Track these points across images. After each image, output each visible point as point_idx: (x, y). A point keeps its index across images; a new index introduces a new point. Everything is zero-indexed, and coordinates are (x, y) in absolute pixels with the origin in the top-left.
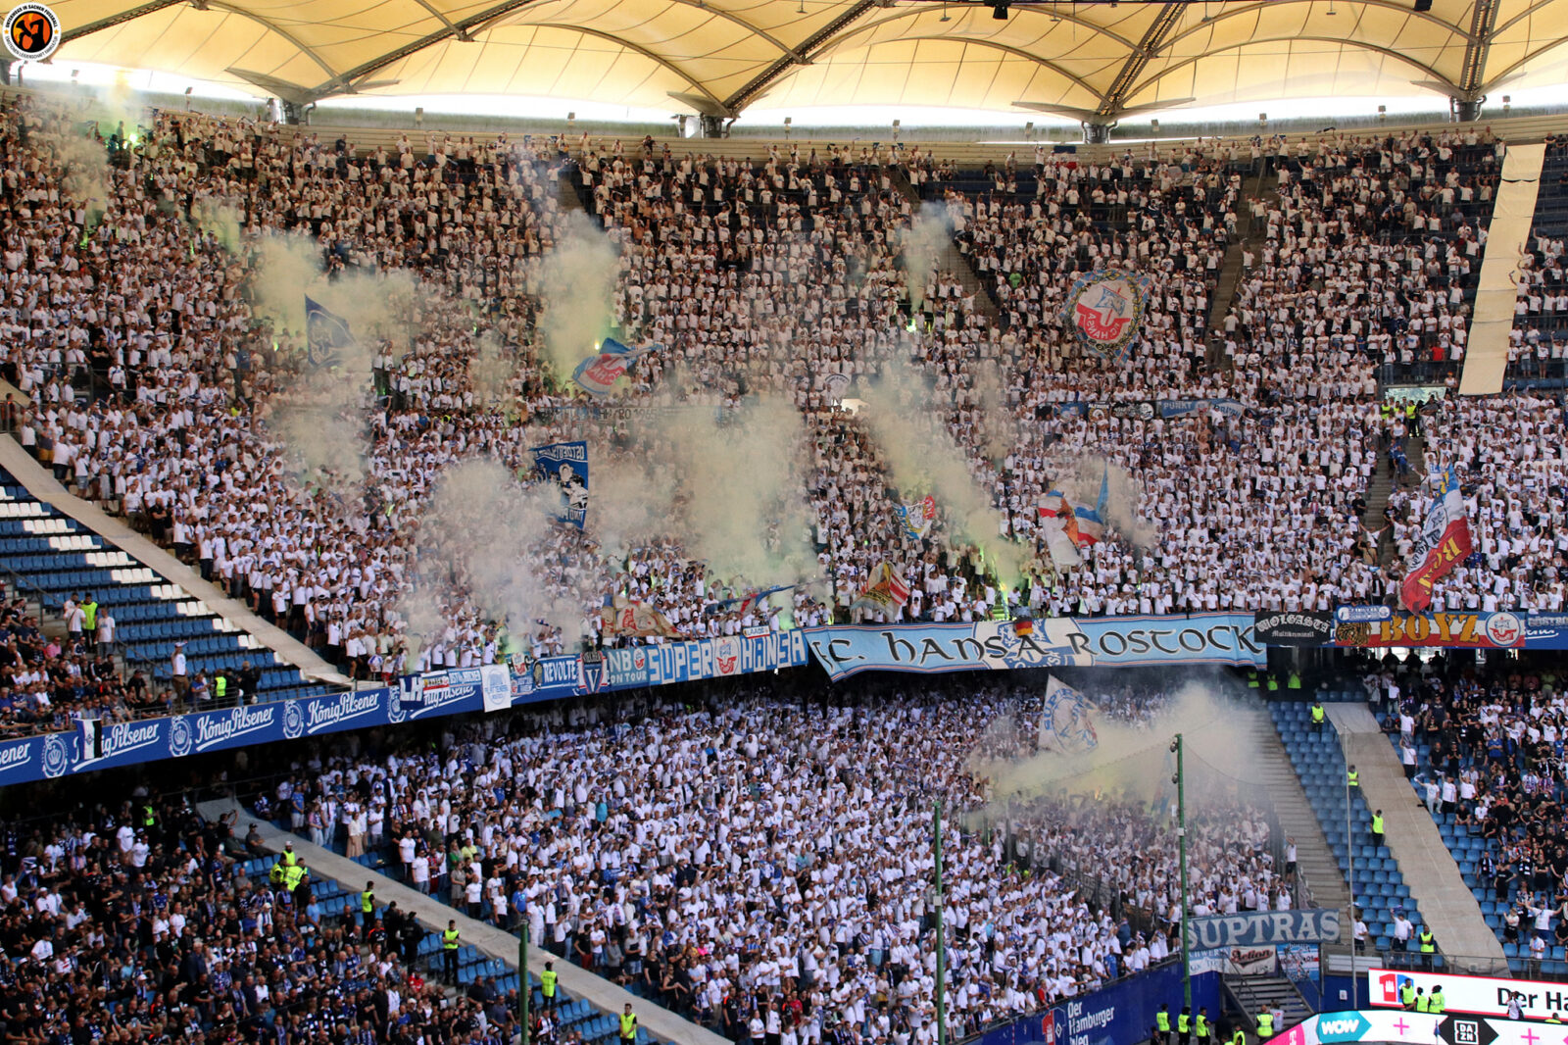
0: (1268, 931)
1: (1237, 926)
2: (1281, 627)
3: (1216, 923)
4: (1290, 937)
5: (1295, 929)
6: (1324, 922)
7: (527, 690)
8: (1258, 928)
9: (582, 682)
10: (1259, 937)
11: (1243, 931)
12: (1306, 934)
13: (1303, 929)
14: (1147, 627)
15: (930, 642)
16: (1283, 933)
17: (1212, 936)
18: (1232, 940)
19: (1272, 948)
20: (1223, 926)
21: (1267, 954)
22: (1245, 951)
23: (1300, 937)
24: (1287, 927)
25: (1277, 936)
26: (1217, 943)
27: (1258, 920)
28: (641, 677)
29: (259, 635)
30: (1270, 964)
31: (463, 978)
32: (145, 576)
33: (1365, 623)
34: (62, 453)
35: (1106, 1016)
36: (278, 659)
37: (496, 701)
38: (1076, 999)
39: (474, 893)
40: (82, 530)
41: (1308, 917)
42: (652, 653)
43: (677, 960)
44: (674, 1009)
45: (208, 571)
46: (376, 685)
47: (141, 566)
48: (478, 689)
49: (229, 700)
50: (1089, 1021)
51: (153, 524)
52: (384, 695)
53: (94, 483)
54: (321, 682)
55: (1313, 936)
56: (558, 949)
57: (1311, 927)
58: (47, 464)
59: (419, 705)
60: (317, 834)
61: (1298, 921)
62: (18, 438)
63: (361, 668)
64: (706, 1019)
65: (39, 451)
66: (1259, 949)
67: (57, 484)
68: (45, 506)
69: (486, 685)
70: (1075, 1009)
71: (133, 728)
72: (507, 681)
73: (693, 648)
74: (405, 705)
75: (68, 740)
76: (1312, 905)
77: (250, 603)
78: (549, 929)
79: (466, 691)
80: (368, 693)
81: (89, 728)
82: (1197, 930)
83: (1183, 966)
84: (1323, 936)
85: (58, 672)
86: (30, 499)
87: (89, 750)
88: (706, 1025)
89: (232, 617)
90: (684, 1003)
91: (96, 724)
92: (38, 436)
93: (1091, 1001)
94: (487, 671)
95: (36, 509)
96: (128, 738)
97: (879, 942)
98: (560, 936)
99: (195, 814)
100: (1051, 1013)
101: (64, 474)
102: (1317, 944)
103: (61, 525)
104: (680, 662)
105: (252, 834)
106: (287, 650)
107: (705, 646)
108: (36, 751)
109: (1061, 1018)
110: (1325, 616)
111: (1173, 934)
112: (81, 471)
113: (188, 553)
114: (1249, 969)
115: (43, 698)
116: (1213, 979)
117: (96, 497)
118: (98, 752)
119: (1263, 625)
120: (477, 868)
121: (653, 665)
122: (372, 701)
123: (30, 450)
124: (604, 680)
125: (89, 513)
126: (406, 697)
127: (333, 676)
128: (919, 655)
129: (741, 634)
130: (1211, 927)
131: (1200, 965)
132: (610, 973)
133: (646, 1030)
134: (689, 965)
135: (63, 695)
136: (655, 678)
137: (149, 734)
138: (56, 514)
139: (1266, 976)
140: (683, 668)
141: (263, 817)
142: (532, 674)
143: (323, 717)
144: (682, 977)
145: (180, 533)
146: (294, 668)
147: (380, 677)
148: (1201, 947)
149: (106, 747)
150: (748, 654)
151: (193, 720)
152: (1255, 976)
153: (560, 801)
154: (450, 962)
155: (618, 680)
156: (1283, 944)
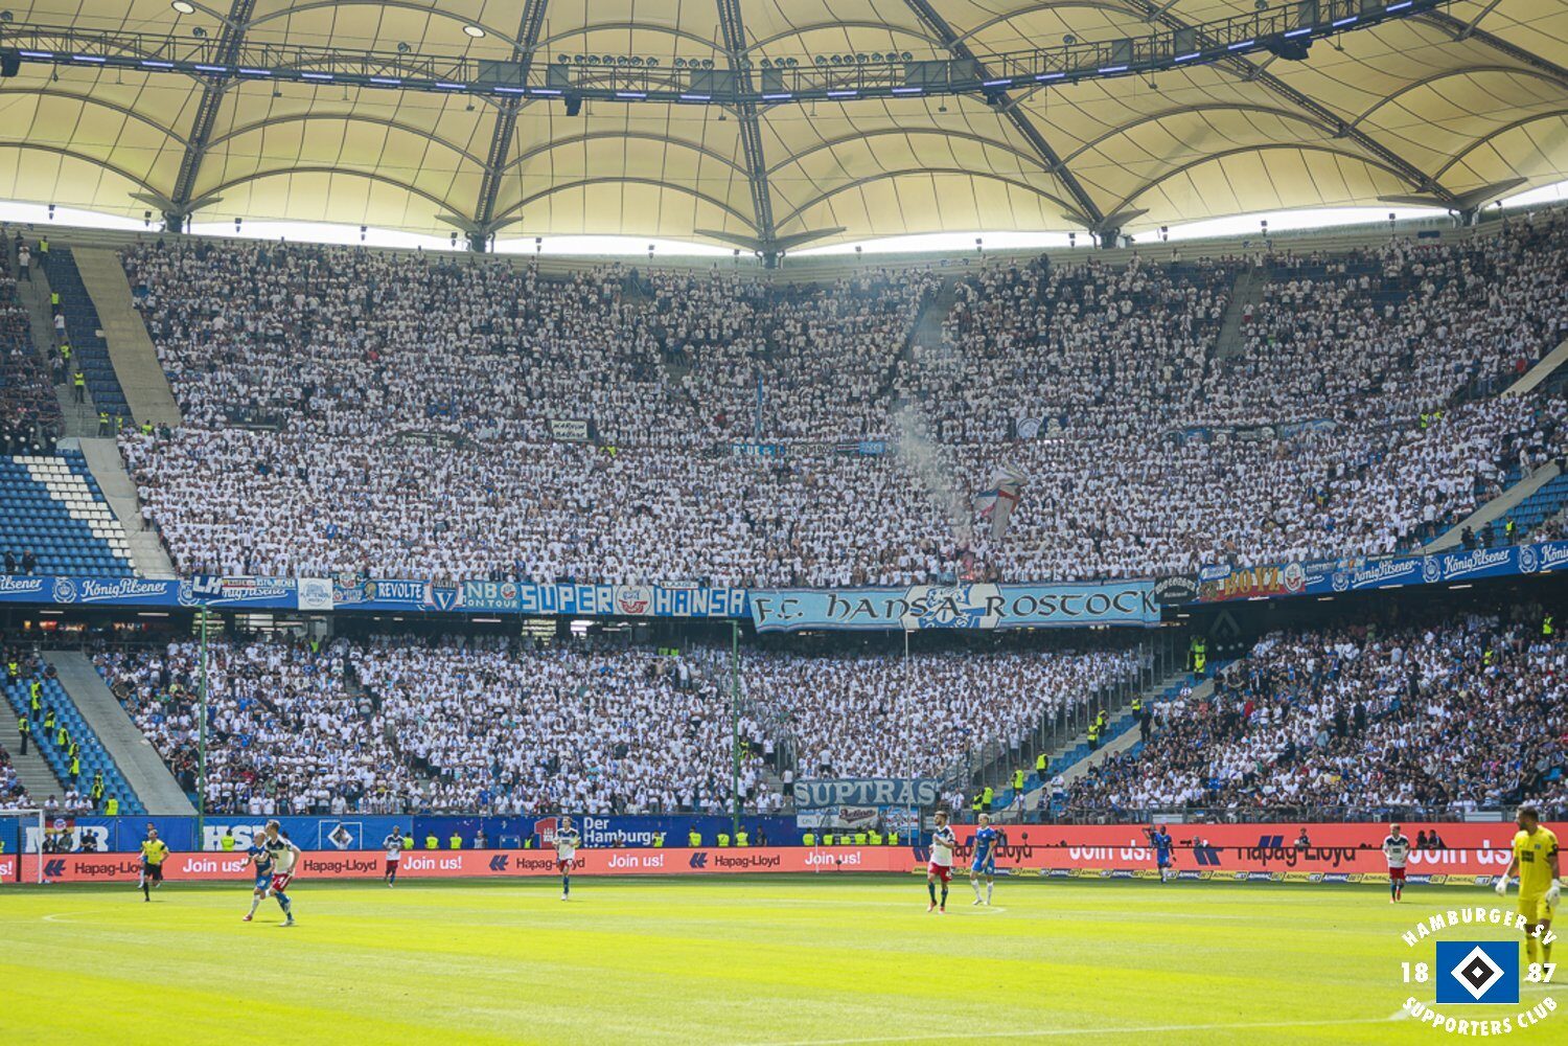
0: (871, 794)
1: (845, 789)
2: (1170, 589)
3: (827, 786)
4: (890, 799)
5: (896, 794)
6: (921, 789)
8: (863, 791)
10: (863, 799)
11: (849, 793)
12: (905, 798)
13: (902, 794)
14: (1059, 593)
15: (866, 602)
16: (884, 796)
17: (822, 796)
18: (839, 800)
19: (876, 809)
20: (833, 789)
21: (871, 813)
22: (851, 810)
23: (900, 801)
24: (888, 792)
25: (879, 799)
26: (827, 801)
27: (863, 785)
28: (510, 605)
30: (873, 821)
33: (1215, 580)
41: (908, 785)
48: (292, 593)
55: (912, 800)
57: (913, 793)
61: (899, 787)
66: (863, 809)
70: (596, 823)
73: (585, 590)
74: (201, 596)
79: (279, 593)
82: (812, 792)
84: (920, 801)
93: (626, 823)
104: (566, 599)
110: (1194, 576)
114: (856, 826)
119: (1160, 588)
121: (528, 597)
124: (458, 602)
130: (822, 789)
142: (363, 588)
148: (813, 805)
150: (665, 602)
156: (884, 806)
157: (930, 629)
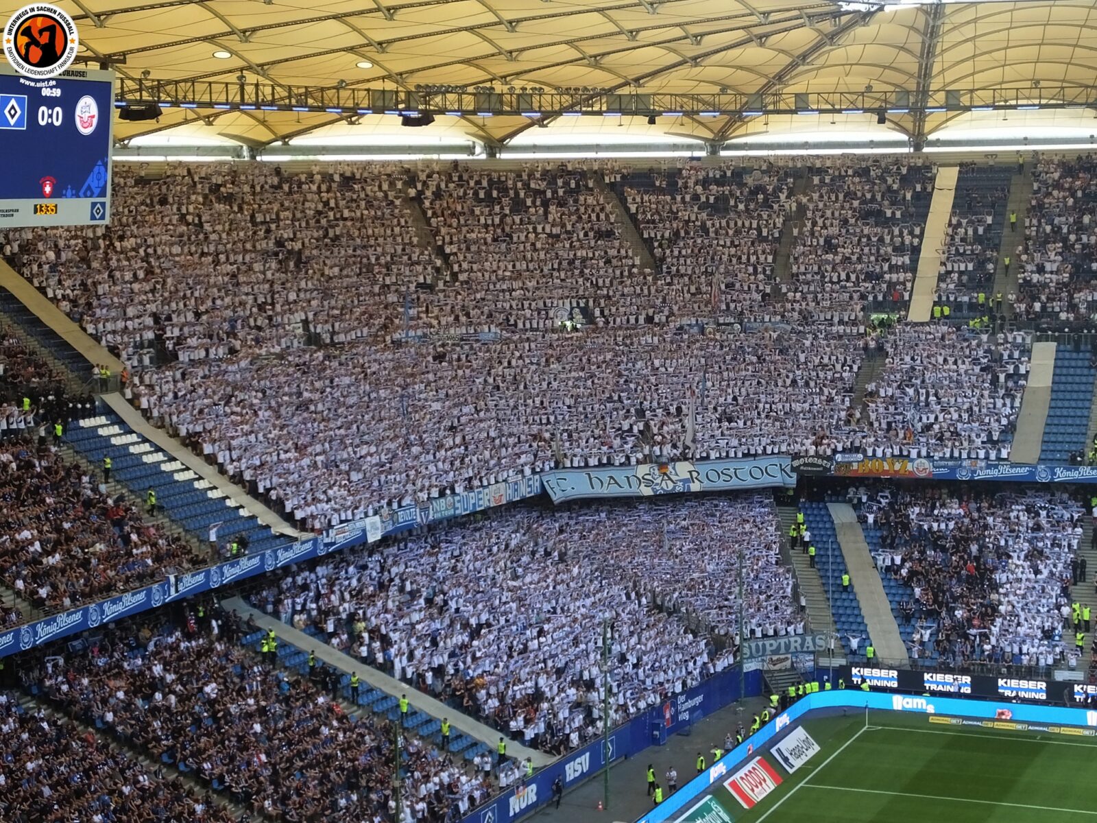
0: (788, 646)
2: (805, 465)
5: (802, 645)
7: (390, 528)
8: (783, 645)
9: (419, 520)
10: (783, 650)
11: (774, 647)
14: (732, 466)
15: (611, 477)
17: (757, 651)
18: (768, 652)
19: (789, 656)
20: (764, 645)
21: (787, 659)
22: (775, 658)
24: (798, 645)
25: (792, 649)
27: (782, 641)
28: (451, 512)
29: (251, 508)
30: (788, 664)
31: (361, 702)
32: (189, 475)
33: (850, 463)
34: (144, 403)
35: (698, 700)
36: (260, 522)
37: (373, 538)
38: (681, 694)
39: (364, 651)
40: (158, 449)
41: (809, 639)
42: (457, 498)
43: (470, 687)
44: (470, 715)
45: (222, 470)
46: (311, 535)
47: (188, 469)
48: (364, 531)
49: (238, 556)
50: (690, 704)
51: (192, 443)
52: (315, 541)
53: (162, 418)
54: (282, 535)
55: (812, 648)
56: (409, 682)
57: (811, 644)
58: (138, 408)
59: (334, 544)
60: (283, 616)
61: (804, 641)
62: (123, 395)
63: (302, 525)
64: (487, 720)
65: (134, 402)
66: (782, 657)
67: (143, 420)
68: (139, 435)
69: (368, 528)
70: (682, 699)
71: (193, 576)
72: (379, 524)
73: (479, 493)
74: (327, 545)
75: (162, 586)
76: (812, 632)
77: (244, 487)
78: (403, 669)
79: (359, 533)
80: (307, 541)
81: (172, 579)
82: (750, 647)
83: (741, 668)
85: (154, 545)
86: (131, 432)
87: (173, 590)
88: (487, 724)
89: (236, 498)
90: (475, 711)
91: (176, 577)
92: (133, 393)
93: (690, 693)
94: (368, 520)
95: (133, 438)
96: (191, 581)
97: (578, 666)
98: (409, 676)
99: (221, 606)
100: (668, 703)
101: (147, 414)
102: (813, 652)
103: (146, 447)
104: (472, 501)
105: (251, 619)
106: (266, 516)
107: (486, 491)
108: (149, 595)
109: (674, 704)
111: (737, 651)
112: (155, 413)
113: (211, 459)
114: (777, 667)
115: (149, 562)
116: (758, 673)
117: (162, 427)
118: (177, 591)
119: (796, 463)
120: (366, 635)
121: (458, 505)
122: (309, 546)
123: (131, 401)
124: (431, 517)
125: (160, 438)
126: (327, 540)
127: (289, 531)
128: (606, 485)
129: (505, 481)
130: (757, 646)
131: (750, 666)
132: (436, 696)
133: (455, 728)
134: (478, 691)
135: (158, 559)
136: (458, 512)
137: (200, 578)
138: (145, 440)
139: (786, 670)
140: (474, 505)
141: (254, 606)
142: (392, 519)
143: (284, 557)
144: (473, 698)
145: (208, 449)
146: (268, 527)
147: (313, 530)
148: (752, 657)
149: (181, 588)
150: (509, 492)
151: (221, 568)
152: (780, 671)
153: (408, 587)
154: (354, 694)
155: (438, 516)
156: (795, 653)
157: (660, 495)
